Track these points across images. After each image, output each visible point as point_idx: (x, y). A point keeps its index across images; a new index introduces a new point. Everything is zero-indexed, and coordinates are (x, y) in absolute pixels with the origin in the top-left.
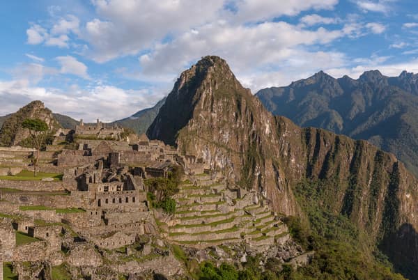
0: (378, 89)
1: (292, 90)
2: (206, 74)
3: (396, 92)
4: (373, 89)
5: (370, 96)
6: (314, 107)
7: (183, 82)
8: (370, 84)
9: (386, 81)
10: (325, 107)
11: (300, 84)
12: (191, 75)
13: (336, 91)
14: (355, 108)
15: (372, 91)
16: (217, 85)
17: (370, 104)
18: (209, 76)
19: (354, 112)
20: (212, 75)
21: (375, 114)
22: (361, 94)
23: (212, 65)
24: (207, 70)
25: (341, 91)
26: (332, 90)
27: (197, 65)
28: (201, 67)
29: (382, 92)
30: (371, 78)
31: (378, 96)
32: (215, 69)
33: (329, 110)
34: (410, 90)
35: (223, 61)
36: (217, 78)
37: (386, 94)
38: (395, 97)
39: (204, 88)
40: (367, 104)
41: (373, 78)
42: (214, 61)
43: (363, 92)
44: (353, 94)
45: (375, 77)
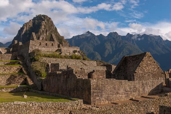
0: (117, 42)
1: (73, 41)
2: (41, 25)
3: (126, 43)
4: (115, 41)
5: (114, 45)
6: (86, 50)
7: (25, 30)
8: (114, 38)
9: (120, 38)
10: (92, 50)
11: (77, 38)
12: (29, 25)
13: (97, 42)
14: (107, 51)
15: (115, 42)
16: (48, 33)
17: (114, 49)
18: (43, 27)
19: (106, 53)
20: (45, 26)
21: (117, 54)
22: (109, 44)
23: (44, 20)
24: (41, 23)
25: (99, 42)
26: (95, 41)
27: (33, 20)
28: (36, 21)
29: (120, 43)
30: (113, 36)
31: (118, 45)
32: (45, 23)
33: (94, 52)
34: (132, 42)
35: (50, 18)
36: (47, 29)
37: (122, 44)
38: (126, 46)
39: (41, 34)
40: (113, 49)
41: (114, 36)
42: (44, 18)
43: (111, 42)
44: (106, 44)
45: (115, 36)
